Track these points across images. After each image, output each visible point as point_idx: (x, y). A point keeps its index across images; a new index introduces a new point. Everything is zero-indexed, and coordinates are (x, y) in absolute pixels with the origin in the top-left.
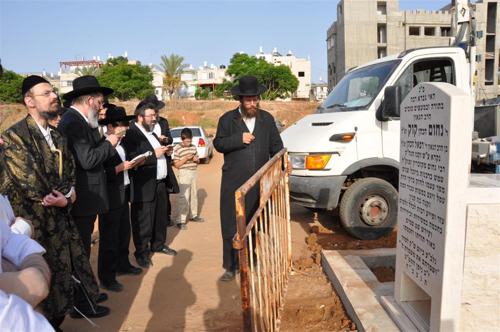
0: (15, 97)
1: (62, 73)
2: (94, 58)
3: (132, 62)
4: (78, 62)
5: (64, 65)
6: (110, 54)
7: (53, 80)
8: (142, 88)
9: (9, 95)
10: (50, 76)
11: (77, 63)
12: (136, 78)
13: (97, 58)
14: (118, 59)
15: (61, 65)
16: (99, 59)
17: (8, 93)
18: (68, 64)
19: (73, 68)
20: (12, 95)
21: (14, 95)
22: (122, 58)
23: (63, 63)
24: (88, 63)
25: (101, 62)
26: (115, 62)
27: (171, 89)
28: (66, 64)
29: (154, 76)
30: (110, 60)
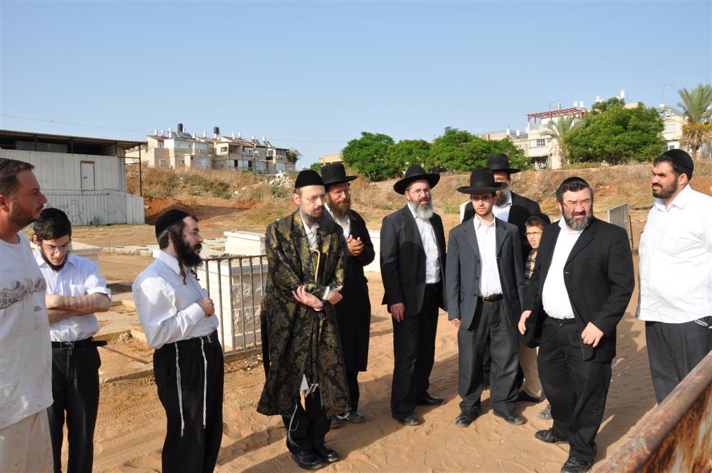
0: (467, 165)
1: (531, 129)
2: (575, 105)
3: (631, 105)
4: (551, 112)
5: (533, 119)
6: (598, 97)
7: (519, 140)
8: (645, 143)
9: (461, 162)
10: (515, 134)
11: (551, 114)
12: (635, 128)
13: (579, 104)
14: (610, 103)
15: (529, 119)
16: (582, 105)
17: (460, 159)
18: (538, 117)
19: (546, 121)
20: (465, 162)
21: (468, 162)
22: (615, 101)
23: (532, 115)
24: (565, 112)
25: (584, 109)
26: (603, 107)
27: (695, 142)
28: (536, 116)
29: (665, 123)
30: (597, 105)
